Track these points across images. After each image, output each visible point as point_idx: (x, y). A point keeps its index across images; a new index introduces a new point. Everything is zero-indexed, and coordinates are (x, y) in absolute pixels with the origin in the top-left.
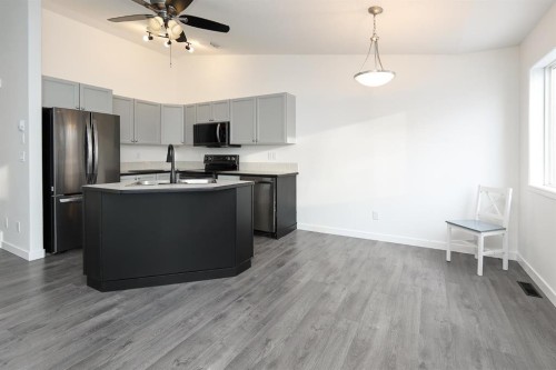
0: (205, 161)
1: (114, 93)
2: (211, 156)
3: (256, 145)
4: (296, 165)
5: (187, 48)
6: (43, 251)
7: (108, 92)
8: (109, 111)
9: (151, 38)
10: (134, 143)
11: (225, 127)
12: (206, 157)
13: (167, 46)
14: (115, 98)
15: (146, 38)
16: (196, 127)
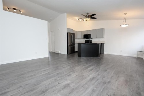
1: (73, 30)
4: (104, 42)
8: (73, 33)
11: (90, 35)
15: (77, 20)
16: (84, 35)
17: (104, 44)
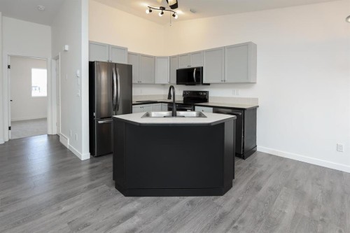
0: (184, 95)
1: (129, 50)
2: (188, 92)
3: (224, 84)
4: (256, 100)
5: (174, 16)
6: (89, 154)
7: (125, 49)
8: (126, 63)
9: (151, 11)
10: (140, 84)
11: (200, 71)
12: (184, 92)
13: (161, 15)
14: (129, 53)
15: (148, 12)
16: (178, 71)
17: (254, 110)
